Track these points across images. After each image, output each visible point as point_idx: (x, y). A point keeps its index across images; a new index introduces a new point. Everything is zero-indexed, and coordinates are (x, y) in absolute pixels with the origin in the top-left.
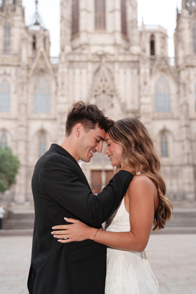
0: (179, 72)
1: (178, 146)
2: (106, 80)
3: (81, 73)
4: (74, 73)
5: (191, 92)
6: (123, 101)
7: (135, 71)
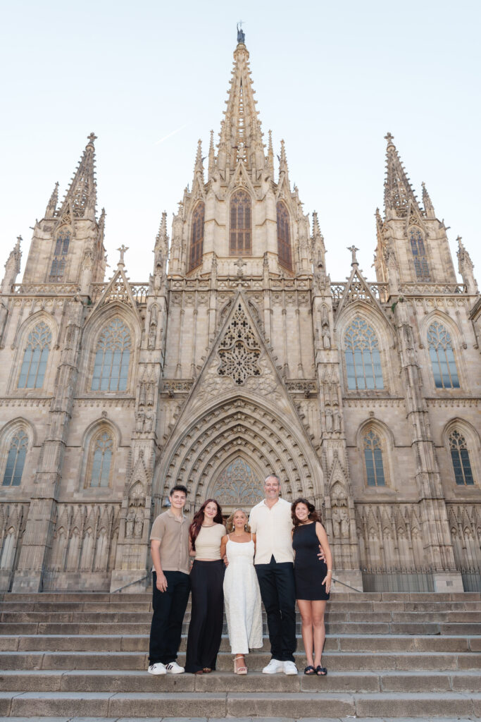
0: (394, 308)
1: (406, 458)
2: (244, 324)
3: (196, 312)
4: (182, 313)
5: (421, 347)
6: (281, 363)
7: (304, 310)
